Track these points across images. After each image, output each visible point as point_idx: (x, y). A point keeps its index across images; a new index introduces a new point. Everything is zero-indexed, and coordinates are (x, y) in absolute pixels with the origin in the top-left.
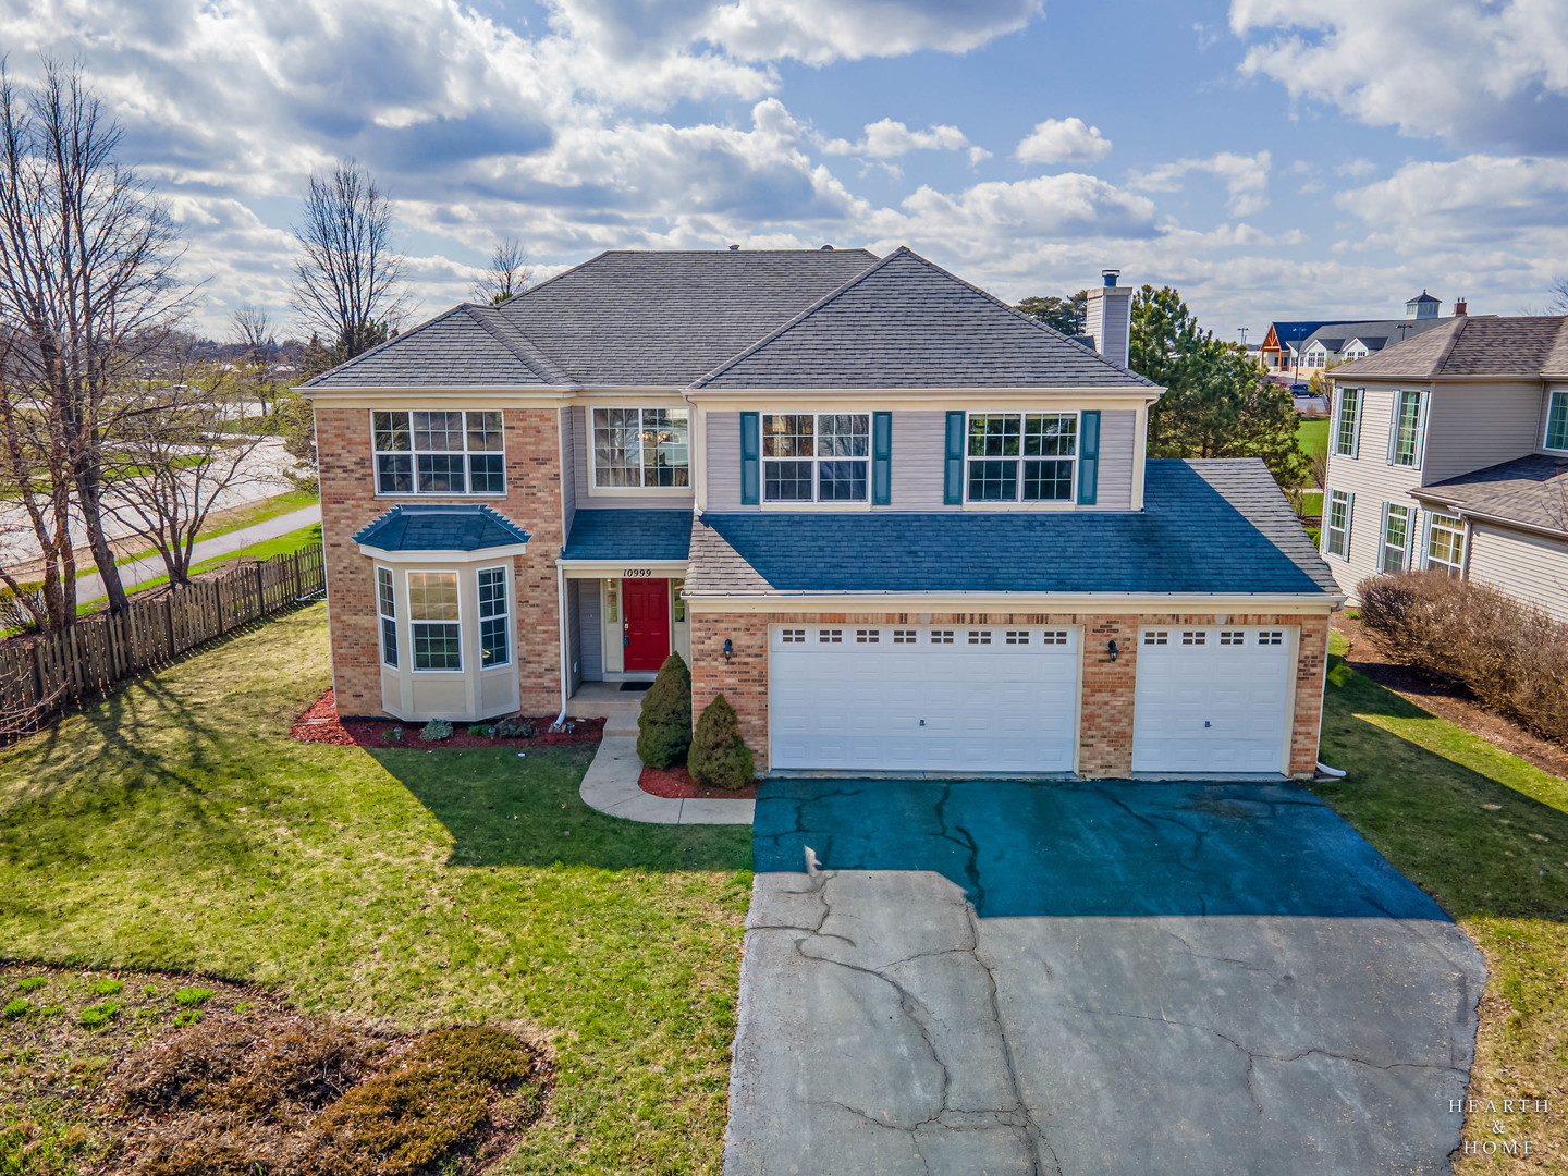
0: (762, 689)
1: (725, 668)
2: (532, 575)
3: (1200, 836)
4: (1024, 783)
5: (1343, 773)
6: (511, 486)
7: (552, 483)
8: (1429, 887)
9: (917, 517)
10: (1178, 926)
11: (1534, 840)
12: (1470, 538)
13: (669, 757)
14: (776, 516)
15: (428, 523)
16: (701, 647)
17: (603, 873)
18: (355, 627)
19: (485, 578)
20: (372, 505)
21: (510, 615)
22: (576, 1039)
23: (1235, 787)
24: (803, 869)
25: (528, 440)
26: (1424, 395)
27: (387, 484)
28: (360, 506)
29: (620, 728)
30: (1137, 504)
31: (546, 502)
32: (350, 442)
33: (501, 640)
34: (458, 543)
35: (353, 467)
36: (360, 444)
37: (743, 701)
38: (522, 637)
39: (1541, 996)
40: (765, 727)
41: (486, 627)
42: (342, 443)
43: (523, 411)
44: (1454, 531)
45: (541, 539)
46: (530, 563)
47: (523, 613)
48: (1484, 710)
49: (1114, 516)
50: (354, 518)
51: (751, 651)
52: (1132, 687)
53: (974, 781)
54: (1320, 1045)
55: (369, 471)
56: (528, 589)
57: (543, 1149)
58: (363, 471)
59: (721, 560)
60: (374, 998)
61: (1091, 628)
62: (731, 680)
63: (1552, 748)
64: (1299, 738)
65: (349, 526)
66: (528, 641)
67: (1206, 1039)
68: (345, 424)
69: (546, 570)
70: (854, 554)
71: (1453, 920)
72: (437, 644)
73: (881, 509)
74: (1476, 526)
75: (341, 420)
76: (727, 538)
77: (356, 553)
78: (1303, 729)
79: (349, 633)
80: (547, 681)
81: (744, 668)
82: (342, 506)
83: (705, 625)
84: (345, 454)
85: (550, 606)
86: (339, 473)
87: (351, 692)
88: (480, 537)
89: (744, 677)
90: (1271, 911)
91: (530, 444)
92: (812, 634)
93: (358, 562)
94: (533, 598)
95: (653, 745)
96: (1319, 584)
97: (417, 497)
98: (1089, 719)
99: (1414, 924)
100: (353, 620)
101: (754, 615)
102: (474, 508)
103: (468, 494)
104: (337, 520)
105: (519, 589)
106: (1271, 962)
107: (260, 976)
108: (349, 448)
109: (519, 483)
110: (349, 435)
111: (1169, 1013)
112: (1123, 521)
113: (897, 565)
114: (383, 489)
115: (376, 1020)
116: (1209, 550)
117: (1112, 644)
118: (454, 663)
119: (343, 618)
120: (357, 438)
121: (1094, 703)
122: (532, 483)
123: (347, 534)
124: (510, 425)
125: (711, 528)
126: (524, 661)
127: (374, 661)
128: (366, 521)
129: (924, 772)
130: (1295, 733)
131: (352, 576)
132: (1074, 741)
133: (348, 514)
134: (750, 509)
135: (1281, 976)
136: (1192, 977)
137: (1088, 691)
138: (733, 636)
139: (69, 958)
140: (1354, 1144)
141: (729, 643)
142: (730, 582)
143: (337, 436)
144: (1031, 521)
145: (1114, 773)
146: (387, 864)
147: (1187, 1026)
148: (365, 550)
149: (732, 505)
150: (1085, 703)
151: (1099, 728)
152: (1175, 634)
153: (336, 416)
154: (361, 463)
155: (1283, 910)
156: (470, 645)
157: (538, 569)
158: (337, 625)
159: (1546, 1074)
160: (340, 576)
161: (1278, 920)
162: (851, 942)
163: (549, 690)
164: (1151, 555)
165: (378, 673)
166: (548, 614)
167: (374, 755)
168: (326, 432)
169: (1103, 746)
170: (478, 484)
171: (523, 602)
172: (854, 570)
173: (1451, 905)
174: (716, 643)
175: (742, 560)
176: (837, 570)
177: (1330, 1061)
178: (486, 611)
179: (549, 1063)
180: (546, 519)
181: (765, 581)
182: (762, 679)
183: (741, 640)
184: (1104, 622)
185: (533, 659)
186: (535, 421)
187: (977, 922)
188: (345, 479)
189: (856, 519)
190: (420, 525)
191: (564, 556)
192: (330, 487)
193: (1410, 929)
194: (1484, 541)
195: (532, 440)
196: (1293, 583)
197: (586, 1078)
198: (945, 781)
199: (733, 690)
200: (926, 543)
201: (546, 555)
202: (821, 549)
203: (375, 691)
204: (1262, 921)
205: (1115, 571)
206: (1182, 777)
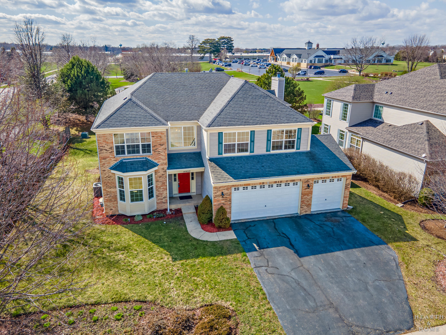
0: (230, 203)
1: (221, 199)
2: (159, 174)
3: (332, 228)
4: (288, 217)
5: (352, 207)
6: (153, 152)
7: (165, 150)
8: (379, 236)
9: (261, 156)
10: (339, 254)
11: (392, 221)
12: (363, 142)
13: (208, 221)
14: (227, 158)
15: (132, 163)
16: (216, 194)
17: (212, 258)
18: (110, 192)
19: (149, 177)
20: (114, 159)
21: (154, 186)
22: (235, 304)
23: (332, 213)
24: (256, 250)
25: (158, 139)
26: (349, 105)
27: (118, 153)
28: (111, 160)
29: (187, 212)
30: (309, 149)
31: (163, 155)
32: (107, 143)
33: (152, 192)
34: (142, 169)
35: (109, 149)
36: (111, 143)
37: (226, 206)
38: (157, 190)
39: (408, 260)
40: (231, 211)
41: (149, 189)
42: (105, 143)
43: (157, 132)
44: (357, 138)
45: (162, 165)
46: (159, 171)
47: (157, 184)
48: (369, 184)
49: (304, 152)
50: (109, 163)
51: (228, 194)
52: (312, 194)
53: (278, 218)
54: (377, 278)
55: (113, 150)
56: (158, 178)
57: (245, 331)
58: (111, 150)
59: (219, 172)
60: (181, 301)
61: (304, 182)
62: (223, 202)
63: (386, 194)
64: (345, 201)
65: (108, 165)
66: (158, 191)
67: (356, 281)
68: (106, 138)
69: (163, 173)
70: (249, 168)
71: (387, 244)
72: (137, 196)
73: (252, 154)
74: (364, 140)
75: (104, 137)
76: (218, 165)
77: (110, 172)
78: (345, 199)
79: (108, 193)
80: (163, 201)
81: (226, 198)
82: (105, 160)
83: (217, 189)
84: (106, 146)
85: (164, 182)
86: (105, 151)
87: (110, 209)
88: (147, 166)
89: (226, 200)
90: (355, 248)
91: (159, 140)
92: (241, 188)
93: (110, 174)
94: (160, 180)
95: (204, 219)
96: (351, 168)
97: (127, 156)
98: (302, 202)
99: (381, 246)
100: (109, 190)
101: (229, 186)
102: (143, 158)
103: (141, 154)
104: (104, 164)
105: (156, 178)
106: (360, 260)
107: (148, 299)
108: (107, 144)
109: (156, 151)
110: (107, 141)
111: (347, 276)
112: (307, 153)
113: (261, 170)
114: (117, 154)
115: (186, 306)
116: (326, 160)
117: (308, 185)
118: (142, 200)
119: (107, 190)
120: (109, 141)
121: (304, 198)
122: (159, 151)
123: (107, 167)
124: (153, 136)
125: (212, 163)
126: (157, 196)
127: (116, 200)
128: (112, 164)
129: (266, 217)
130: (344, 200)
131: (109, 178)
132: (298, 207)
133: (107, 162)
134: (220, 156)
135: (363, 263)
136: (347, 266)
137: (302, 196)
138: (223, 191)
139: (96, 302)
140: (391, 299)
141: (222, 193)
142: (223, 178)
143: (103, 141)
144: (287, 155)
145: (308, 213)
146: (157, 263)
147: (352, 278)
148: (113, 171)
149: (216, 155)
150: (302, 198)
151: (305, 203)
152: (320, 181)
153: (103, 136)
154: (111, 148)
155: (356, 246)
156: (145, 194)
157: (162, 172)
158: (105, 192)
159: (415, 278)
160: (106, 179)
161: (357, 249)
162: (278, 269)
163: (164, 203)
164: (315, 163)
165: (117, 203)
166: (164, 184)
167: (126, 228)
168: (100, 140)
169: (305, 207)
170: (144, 151)
171: (157, 181)
172: (252, 173)
173: (385, 240)
174: (220, 193)
175: (223, 172)
176: (247, 173)
177: (380, 282)
178: (149, 185)
179: (232, 310)
180: (163, 160)
181: (231, 178)
182: (230, 201)
183: (225, 192)
184: (307, 180)
185: (160, 195)
186: (160, 134)
187: (300, 259)
188: (106, 153)
189: (247, 157)
190: (130, 164)
191: (168, 169)
192: (102, 155)
193: (380, 247)
194: (366, 144)
195: (159, 139)
196: (346, 168)
197: (243, 313)
198: (272, 219)
199: (223, 204)
200: (265, 163)
201: (163, 169)
202: (241, 167)
203: (116, 208)
204: (354, 250)
205: (309, 168)
206: (321, 212)
